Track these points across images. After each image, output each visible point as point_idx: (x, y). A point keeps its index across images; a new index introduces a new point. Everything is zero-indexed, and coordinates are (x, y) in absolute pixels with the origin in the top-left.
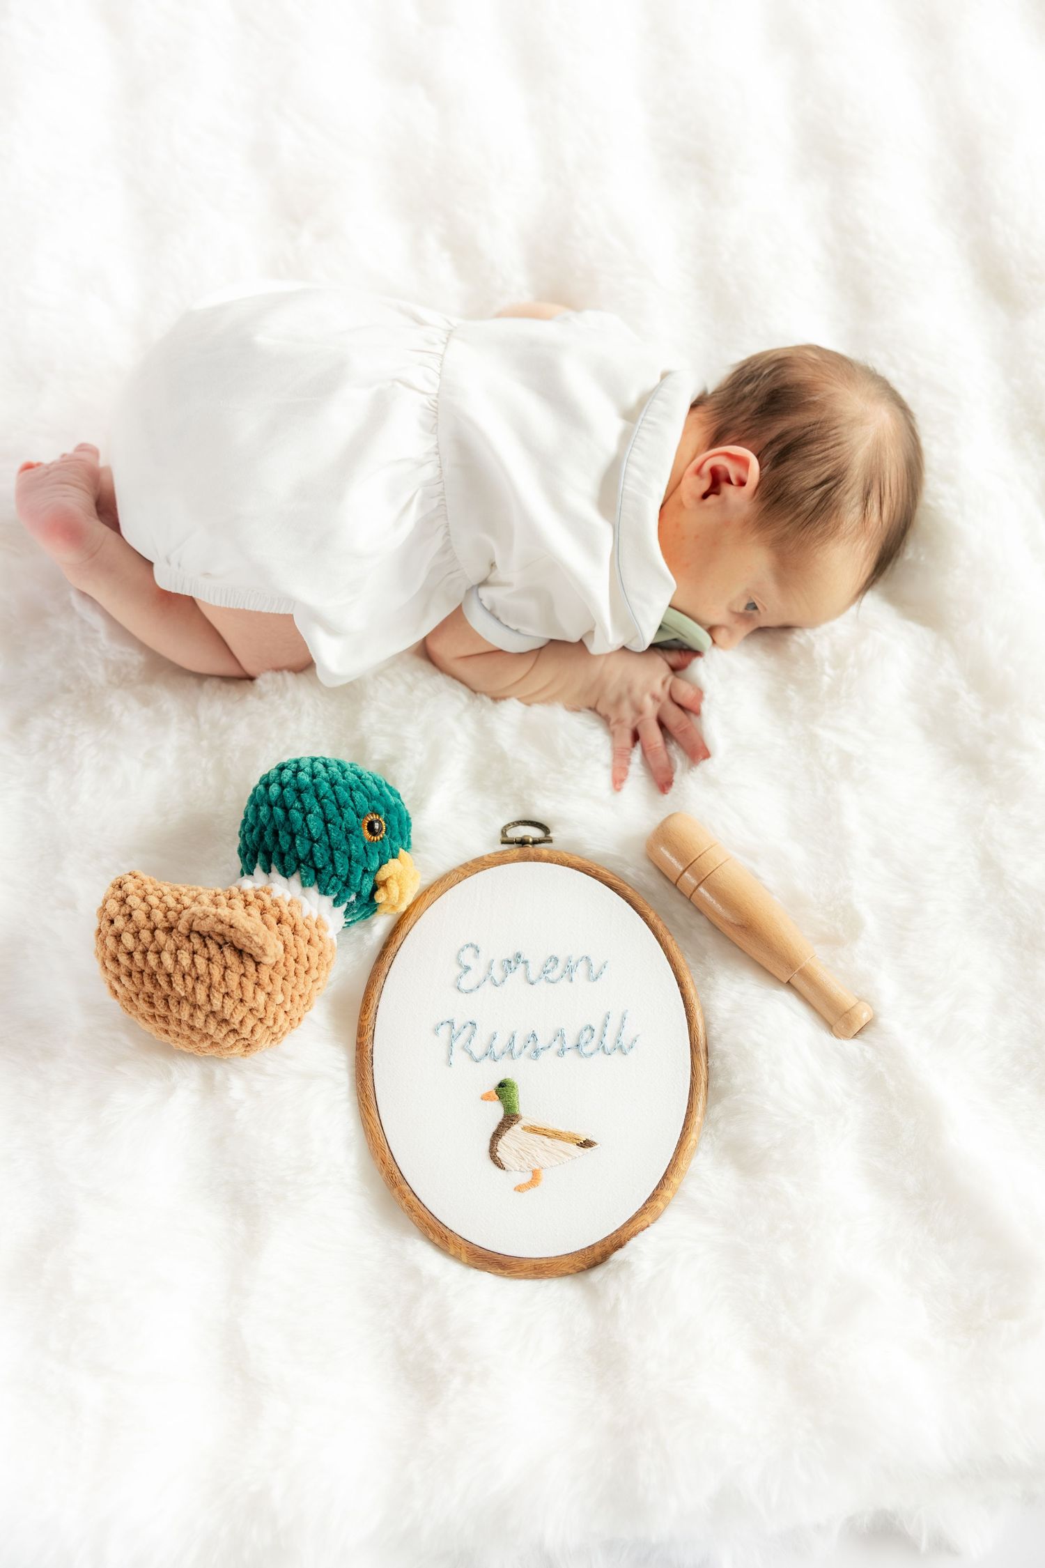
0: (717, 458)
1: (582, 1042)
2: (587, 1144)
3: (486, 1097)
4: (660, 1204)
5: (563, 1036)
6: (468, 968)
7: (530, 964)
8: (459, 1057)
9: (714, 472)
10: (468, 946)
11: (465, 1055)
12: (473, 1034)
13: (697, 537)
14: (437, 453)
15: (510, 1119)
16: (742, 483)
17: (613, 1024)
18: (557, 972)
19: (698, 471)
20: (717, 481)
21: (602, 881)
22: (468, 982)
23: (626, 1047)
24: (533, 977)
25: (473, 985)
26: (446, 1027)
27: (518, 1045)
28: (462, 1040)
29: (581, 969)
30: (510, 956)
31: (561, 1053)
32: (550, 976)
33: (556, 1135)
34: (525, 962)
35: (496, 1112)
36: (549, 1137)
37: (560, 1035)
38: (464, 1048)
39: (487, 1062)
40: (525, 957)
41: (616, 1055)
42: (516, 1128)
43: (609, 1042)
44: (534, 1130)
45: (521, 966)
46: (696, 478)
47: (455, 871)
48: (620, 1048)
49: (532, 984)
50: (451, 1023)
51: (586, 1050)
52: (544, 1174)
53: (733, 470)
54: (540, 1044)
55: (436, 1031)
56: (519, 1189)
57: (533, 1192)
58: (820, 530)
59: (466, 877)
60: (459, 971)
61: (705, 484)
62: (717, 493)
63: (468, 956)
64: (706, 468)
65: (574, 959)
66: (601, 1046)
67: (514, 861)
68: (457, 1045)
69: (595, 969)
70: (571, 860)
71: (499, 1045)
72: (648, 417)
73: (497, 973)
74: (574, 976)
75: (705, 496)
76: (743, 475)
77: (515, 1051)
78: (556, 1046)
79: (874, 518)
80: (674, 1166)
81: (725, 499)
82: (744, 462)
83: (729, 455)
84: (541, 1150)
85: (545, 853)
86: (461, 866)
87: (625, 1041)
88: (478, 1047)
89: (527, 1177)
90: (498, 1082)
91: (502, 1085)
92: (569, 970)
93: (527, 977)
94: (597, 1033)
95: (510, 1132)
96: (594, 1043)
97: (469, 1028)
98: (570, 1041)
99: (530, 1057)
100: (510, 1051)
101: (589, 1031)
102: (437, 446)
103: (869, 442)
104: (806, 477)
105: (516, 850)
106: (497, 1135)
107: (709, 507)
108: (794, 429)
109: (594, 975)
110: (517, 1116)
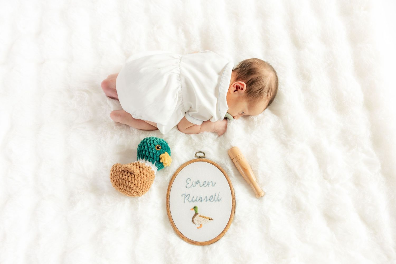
0: (237, 84)
1: (211, 199)
2: (211, 219)
3: (191, 210)
4: (225, 232)
5: (207, 198)
6: (188, 183)
7: (201, 183)
8: (186, 201)
9: (237, 86)
10: (188, 179)
11: (188, 201)
12: (189, 197)
13: (233, 100)
14: (181, 85)
15: (196, 214)
16: (242, 89)
17: (217, 195)
18: (206, 184)
19: (234, 86)
20: (237, 88)
21: (215, 166)
22: (188, 186)
23: (219, 200)
24: (201, 186)
25: (189, 187)
26: (184, 195)
27: (198, 199)
28: (187, 198)
29: (211, 184)
30: (197, 181)
31: (206, 201)
32: (205, 185)
33: (205, 218)
34: (200, 182)
35: (193, 212)
36: (204, 218)
37: (206, 197)
38: (187, 199)
39: (192, 202)
40: (200, 181)
41: (217, 202)
42: (197, 216)
43: (216, 199)
44: (201, 216)
45: (199, 183)
46: (233, 88)
47: (186, 163)
48: (218, 200)
49: (201, 187)
50: (185, 194)
51: (211, 200)
52: (203, 225)
53: (241, 86)
54: (202, 199)
55: (182, 196)
56: (198, 228)
57: (200, 228)
58: (259, 99)
59: (188, 164)
60: (186, 184)
61: (235, 89)
62: (237, 91)
63: (188, 181)
64: (235, 86)
65: (209, 182)
66: (214, 200)
67: (198, 161)
68: (186, 199)
69: (213, 184)
70: (209, 161)
71: (194, 199)
72: (224, 75)
73: (194, 185)
74: (209, 185)
75: (235, 91)
76: (243, 88)
77: (197, 200)
78: (206, 199)
79: (269, 96)
80: (228, 224)
81: (239, 92)
82: (243, 85)
83: (240, 83)
84: (202, 221)
85: (204, 160)
86: (187, 162)
87: (219, 199)
88: (190, 199)
89: (199, 226)
90: (194, 207)
91: (195, 207)
92: (208, 184)
93: (200, 185)
94: (213, 197)
95: (196, 217)
96: (213, 199)
97: (188, 195)
98: (208, 199)
99: (200, 202)
100: (196, 200)
101: (212, 197)
102: (181, 84)
103: (269, 81)
104: (256, 88)
105: (198, 159)
106: (194, 217)
107: (235, 94)
108: (254, 78)
109: (213, 185)
110: (198, 213)
